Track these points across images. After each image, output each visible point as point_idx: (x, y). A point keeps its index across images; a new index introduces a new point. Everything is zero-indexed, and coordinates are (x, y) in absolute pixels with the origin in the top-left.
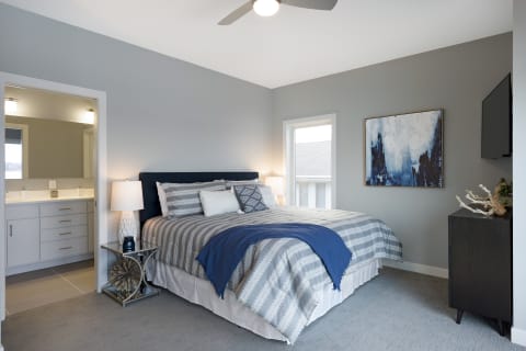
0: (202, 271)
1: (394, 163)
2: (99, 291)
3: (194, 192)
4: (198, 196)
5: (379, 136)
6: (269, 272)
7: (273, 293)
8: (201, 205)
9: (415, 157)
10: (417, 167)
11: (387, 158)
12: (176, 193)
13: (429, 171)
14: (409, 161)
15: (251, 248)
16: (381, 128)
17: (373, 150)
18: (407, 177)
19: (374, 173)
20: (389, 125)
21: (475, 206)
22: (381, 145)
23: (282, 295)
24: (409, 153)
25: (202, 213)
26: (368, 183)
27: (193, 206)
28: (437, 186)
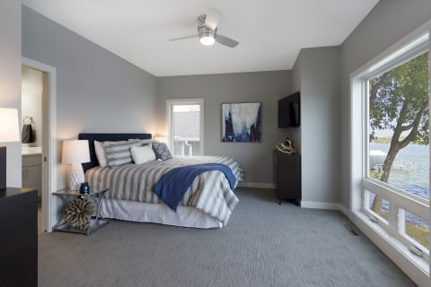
0: (156, 198)
1: (238, 129)
2: (50, 230)
3: (127, 147)
4: (130, 150)
5: (230, 114)
6: (211, 190)
7: (215, 201)
8: (131, 157)
9: (248, 126)
10: (249, 132)
11: (234, 126)
12: (115, 149)
13: (255, 134)
14: (245, 128)
15: (197, 178)
16: (231, 109)
17: (226, 122)
18: (244, 137)
19: (227, 135)
20: (235, 108)
21: (285, 150)
22: (230, 119)
23: (219, 201)
24: (245, 124)
25: (133, 162)
26: (224, 141)
27: (126, 158)
28: (259, 141)
